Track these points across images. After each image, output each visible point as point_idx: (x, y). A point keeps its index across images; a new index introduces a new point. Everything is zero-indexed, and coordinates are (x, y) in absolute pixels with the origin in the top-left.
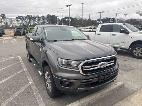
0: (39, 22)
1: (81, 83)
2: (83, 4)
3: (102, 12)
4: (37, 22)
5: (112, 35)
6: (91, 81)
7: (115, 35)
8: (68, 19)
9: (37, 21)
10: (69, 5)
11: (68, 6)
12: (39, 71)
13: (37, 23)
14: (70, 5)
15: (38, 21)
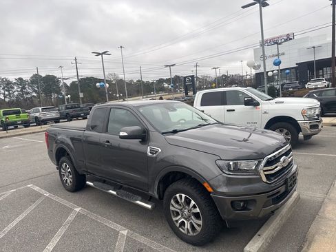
0: (10, 94)
1: (268, 197)
2: (121, 47)
3: (172, 65)
4: (4, 94)
5: (228, 111)
6: (279, 192)
7: (234, 110)
8: (102, 84)
9: (3, 91)
10: (101, 52)
11: (99, 54)
12: (138, 202)
13: (5, 97)
14: (104, 53)
15: (7, 93)
